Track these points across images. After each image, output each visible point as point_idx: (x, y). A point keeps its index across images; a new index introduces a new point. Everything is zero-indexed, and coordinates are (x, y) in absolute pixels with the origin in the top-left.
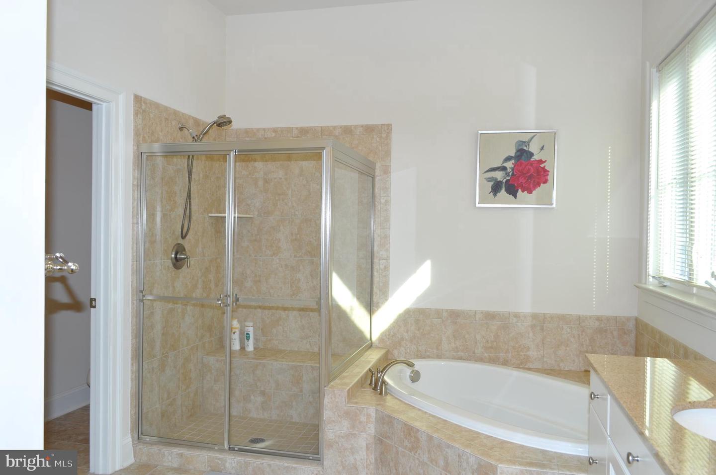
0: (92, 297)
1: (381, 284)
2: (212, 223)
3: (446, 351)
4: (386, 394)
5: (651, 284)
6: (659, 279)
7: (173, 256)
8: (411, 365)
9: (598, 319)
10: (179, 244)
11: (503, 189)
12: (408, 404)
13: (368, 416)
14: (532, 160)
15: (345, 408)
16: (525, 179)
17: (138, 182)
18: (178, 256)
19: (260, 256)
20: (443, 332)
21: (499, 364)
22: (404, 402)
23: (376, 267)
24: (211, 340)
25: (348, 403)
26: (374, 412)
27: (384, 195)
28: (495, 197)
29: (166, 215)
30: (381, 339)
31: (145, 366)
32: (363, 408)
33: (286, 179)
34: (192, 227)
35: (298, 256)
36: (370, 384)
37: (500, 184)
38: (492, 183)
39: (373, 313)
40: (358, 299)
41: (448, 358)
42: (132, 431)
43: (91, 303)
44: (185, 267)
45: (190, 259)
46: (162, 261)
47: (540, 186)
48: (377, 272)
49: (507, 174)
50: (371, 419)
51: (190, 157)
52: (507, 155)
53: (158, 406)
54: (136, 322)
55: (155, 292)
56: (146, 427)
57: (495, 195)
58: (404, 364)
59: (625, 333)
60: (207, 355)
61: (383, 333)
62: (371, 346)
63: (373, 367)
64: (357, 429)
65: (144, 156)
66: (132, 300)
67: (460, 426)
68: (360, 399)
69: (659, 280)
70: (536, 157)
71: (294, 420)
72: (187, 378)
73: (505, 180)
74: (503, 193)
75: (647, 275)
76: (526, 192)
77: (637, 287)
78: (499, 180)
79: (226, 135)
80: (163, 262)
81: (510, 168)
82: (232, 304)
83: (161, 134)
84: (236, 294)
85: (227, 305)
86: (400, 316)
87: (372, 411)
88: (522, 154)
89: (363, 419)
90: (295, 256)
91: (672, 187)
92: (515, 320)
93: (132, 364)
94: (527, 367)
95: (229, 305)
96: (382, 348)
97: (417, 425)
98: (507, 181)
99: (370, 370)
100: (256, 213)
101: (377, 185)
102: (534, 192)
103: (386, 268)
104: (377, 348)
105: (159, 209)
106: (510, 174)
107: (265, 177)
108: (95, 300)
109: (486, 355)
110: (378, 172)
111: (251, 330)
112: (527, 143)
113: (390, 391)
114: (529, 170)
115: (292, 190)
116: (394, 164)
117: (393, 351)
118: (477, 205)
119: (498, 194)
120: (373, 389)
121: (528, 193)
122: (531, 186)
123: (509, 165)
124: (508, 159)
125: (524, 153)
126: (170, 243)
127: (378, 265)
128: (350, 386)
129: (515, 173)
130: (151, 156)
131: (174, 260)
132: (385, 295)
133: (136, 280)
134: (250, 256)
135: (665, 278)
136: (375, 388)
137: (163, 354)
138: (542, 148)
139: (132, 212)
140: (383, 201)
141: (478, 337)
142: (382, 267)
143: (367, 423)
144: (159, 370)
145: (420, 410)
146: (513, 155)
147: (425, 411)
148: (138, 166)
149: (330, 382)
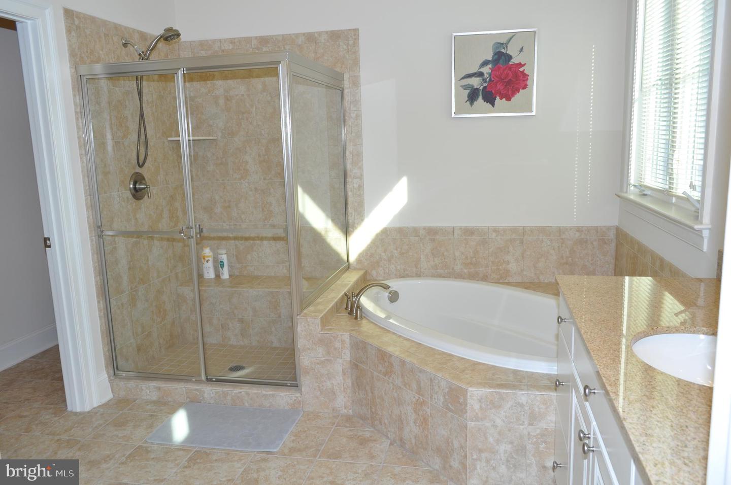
0: (46, 236)
1: (356, 204)
2: (173, 148)
3: (425, 269)
4: (362, 318)
5: (632, 194)
6: (640, 187)
7: (131, 186)
8: (386, 287)
9: (579, 230)
10: (137, 173)
11: (480, 97)
12: (383, 328)
13: (343, 342)
14: (510, 63)
15: (319, 335)
16: (503, 85)
17: (80, 109)
18: (137, 186)
19: (228, 180)
20: (422, 251)
21: (478, 280)
22: (379, 326)
23: (349, 186)
24: (184, 270)
25: (321, 331)
26: (349, 337)
27: (355, 109)
28: (471, 106)
29: (119, 142)
30: (359, 260)
31: (113, 302)
32: (337, 335)
33: (248, 95)
34: (149, 153)
35: (268, 178)
36: (346, 308)
37: (477, 91)
38: (469, 91)
39: (349, 235)
40: (333, 220)
41: (427, 276)
42: (107, 367)
43: (45, 243)
44: (146, 197)
45: (151, 188)
46: (120, 193)
47: (519, 92)
48: (351, 191)
49: (484, 80)
50: (345, 345)
51: (139, 79)
52: (484, 60)
53: (132, 340)
54: (98, 258)
55: (115, 226)
56: (121, 363)
57: (472, 104)
58: (380, 287)
59: (605, 243)
60: (181, 285)
61: (361, 254)
62: (349, 267)
63: (348, 291)
64: (332, 356)
65: (84, 79)
66: (91, 237)
67: (434, 349)
68: (334, 325)
69: (639, 189)
70: (515, 60)
71: (274, 346)
72: (162, 310)
73: (482, 87)
74: (480, 100)
75: (628, 184)
76: (504, 99)
77: (619, 196)
78: (475, 87)
79: (179, 49)
80: (120, 195)
81: (487, 73)
82: (196, 236)
83: (101, 52)
84: (199, 226)
85: (190, 237)
86: (377, 236)
87: (346, 337)
88: (501, 57)
89: (338, 345)
90: (265, 179)
91: (657, 89)
92: (494, 234)
93: (99, 302)
94: (506, 281)
95: (192, 237)
96: (361, 269)
97: (390, 349)
98: (485, 88)
99: (345, 294)
100: (220, 134)
101: (347, 98)
102: (513, 99)
103: (361, 187)
104: (355, 269)
105: (109, 136)
106: (488, 80)
107: (226, 94)
108: (49, 239)
109: (466, 271)
110: (347, 84)
111: (224, 258)
112: (505, 45)
113: (366, 315)
114: (507, 75)
115: (256, 108)
116: (364, 73)
117: (371, 271)
118: (453, 115)
119: (475, 103)
120: (349, 314)
121: (506, 100)
122: (510, 92)
123: (486, 70)
124: (485, 63)
125: (502, 56)
126: (126, 172)
127: (352, 184)
128: (324, 313)
129: (493, 79)
130: (93, 79)
131: (133, 191)
132: (361, 217)
133: (93, 215)
134: (217, 180)
135: (646, 187)
136: (351, 313)
137: (131, 289)
138: (521, 50)
139: (79, 143)
140: (353, 115)
141: (457, 254)
142: (356, 186)
143: (342, 348)
144: (130, 305)
145: (394, 333)
146: (490, 58)
147: (400, 334)
148: (79, 91)
149: (302, 310)
